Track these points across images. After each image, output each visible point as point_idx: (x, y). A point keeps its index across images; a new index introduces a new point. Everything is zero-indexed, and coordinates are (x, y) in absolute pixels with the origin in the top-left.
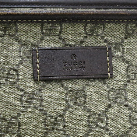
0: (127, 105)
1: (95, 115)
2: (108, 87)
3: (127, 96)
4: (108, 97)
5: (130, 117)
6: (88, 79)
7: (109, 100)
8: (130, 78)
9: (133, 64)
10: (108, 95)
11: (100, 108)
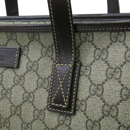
0: (23, 87)
1: (6, 90)
2: (15, 73)
3: (24, 81)
4: (14, 80)
5: (23, 95)
6: (6, 67)
7: (14, 82)
8: (28, 69)
9: (32, 60)
10: (14, 79)
11: (9, 86)
